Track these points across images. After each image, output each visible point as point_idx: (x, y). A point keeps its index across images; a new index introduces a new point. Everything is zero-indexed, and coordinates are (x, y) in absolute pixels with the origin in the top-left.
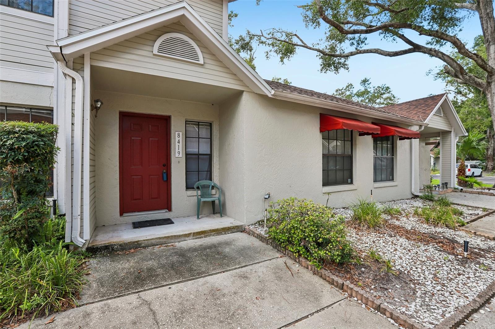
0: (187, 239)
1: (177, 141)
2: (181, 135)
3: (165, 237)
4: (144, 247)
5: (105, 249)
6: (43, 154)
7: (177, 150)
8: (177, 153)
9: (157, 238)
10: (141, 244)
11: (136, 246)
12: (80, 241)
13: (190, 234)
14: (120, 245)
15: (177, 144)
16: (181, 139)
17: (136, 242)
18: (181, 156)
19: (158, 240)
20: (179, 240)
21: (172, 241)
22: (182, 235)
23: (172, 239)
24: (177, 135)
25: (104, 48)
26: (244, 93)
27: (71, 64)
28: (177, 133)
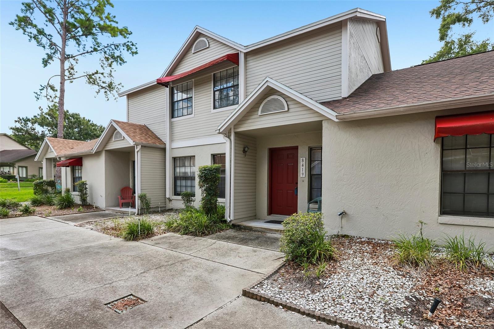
0: (276, 233)
1: (301, 165)
2: (304, 160)
3: (264, 228)
4: (255, 231)
5: (238, 227)
6: (211, 178)
7: (301, 172)
8: (301, 174)
9: (260, 228)
10: (252, 229)
11: (250, 229)
12: (229, 220)
13: (279, 230)
14: (244, 226)
15: (301, 167)
16: (304, 163)
17: (251, 227)
18: (304, 176)
19: (261, 229)
20: (272, 232)
21: (268, 232)
22: (274, 230)
23: (268, 230)
24: (301, 160)
25: (239, 121)
26: (323, 122)
27: (227, 134)
28: (301, 159)
